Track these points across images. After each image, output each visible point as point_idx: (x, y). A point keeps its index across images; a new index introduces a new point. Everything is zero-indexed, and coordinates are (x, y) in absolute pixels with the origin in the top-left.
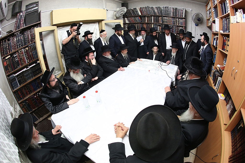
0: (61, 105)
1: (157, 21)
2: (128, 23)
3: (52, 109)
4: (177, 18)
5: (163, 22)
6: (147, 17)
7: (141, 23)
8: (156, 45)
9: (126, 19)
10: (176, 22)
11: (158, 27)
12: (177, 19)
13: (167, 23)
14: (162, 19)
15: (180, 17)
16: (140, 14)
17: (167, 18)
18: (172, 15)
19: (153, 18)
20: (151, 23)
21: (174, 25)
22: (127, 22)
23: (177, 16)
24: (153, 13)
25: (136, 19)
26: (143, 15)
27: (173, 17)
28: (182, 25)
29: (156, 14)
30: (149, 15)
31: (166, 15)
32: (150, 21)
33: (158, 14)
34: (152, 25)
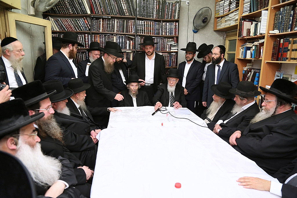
4: (164, 21)
5: (137, 31)
6: (103, 19)
7: (88, 34)
10: (162, 30)
11: (128, 42)
12: (163, 24)
13: (142, 33)
15: (169, 19)
16: (89, 12)
17: (144, 23)
18: (155, 16)
19: (117, 22)
20: (113, 33)
21: (158, 36)
23: (165, 17)
24: (117, 10)
25: (78, 24)
26: (96, 14)
27: (158, 19)
28: (172, 35)
29: (125, 13)
30: (109, 14)
31: (143, 17)
32: (109, 28)
33: (128, 14)
34: (113, 37)
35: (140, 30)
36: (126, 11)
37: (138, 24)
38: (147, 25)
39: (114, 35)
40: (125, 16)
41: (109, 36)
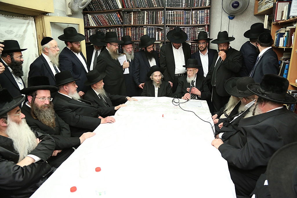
1: (154, 20)
2: (95, 26)
4: (193, 10)
5: (166, 21)
6: (134, 12)
7: (121, 27)
9: (90, 17)
10: (192, 19)
11: (157, 33)
12: (193, 12)
13: (174, 23)
15: (199, 7)
16: (120, 7)
17: (174, 12)
18: (184, 5)
19: (147, 14)
20: (143, 25)
21: (188, 25)
22: (92, 24)
23: (194, 5)
24: (146, 3)
25: (112, 19)
26: (126, 8)
27: (187, 8)
28: (203, 23)
29: (154, 5)
30: (139, 7)
31: (171, 7)
32: (140, 21)
33: (156, 5)
34: (143, 29)
35: (170, 20)
36: (154, 3)
37: (167, 14)
38: (176, 14)
39: (144, 27)
40: (154, 8)
41: (139, 28)
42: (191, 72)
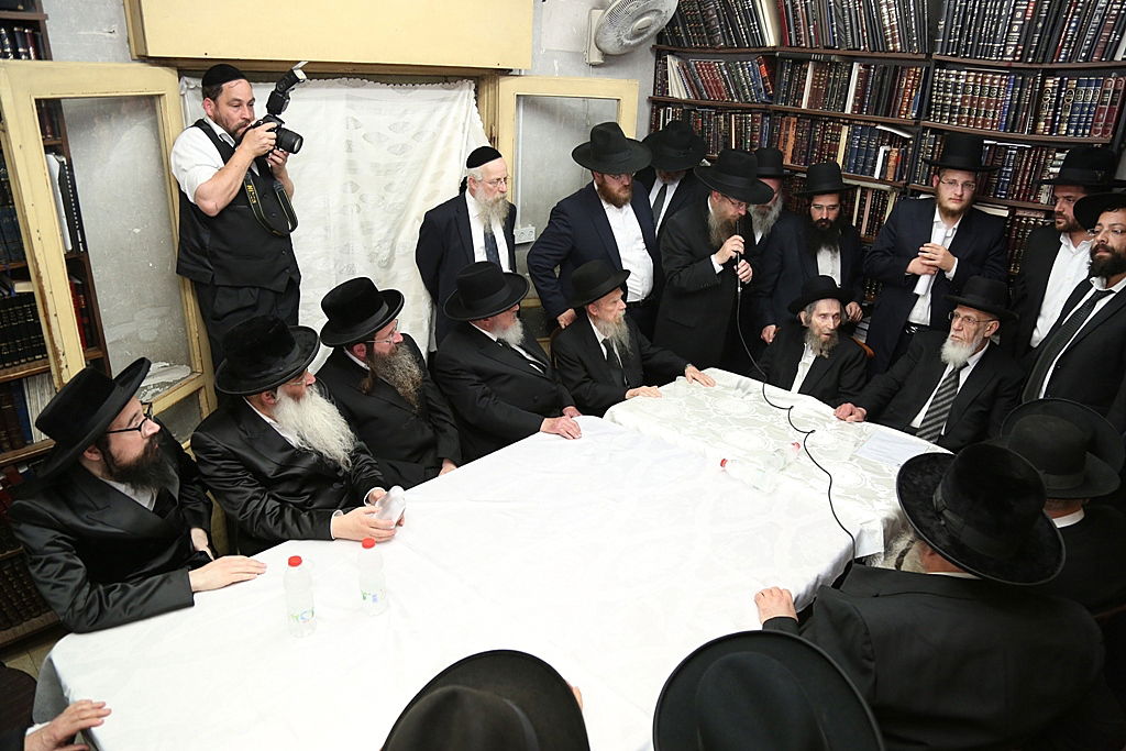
0: (148, 586)
1: (881, 99)
2: (684, 97)
3: (73, 604)
4: (1050, 73)
5: (925, 108)
6: (815, 62)
7: (765, 112)
8: (825, 289)
9: (673, 63)
10: (1037, 113)
11: (882, 150)
12: (1049, 81)
13: (959, 120)
14: (926, 83)
15: (1080, 63)
16: (771, 40)
17: (966, 78)
18: (1010, 51)
19: (860, 74)
20: (837, 113)
21: (1014, 135)
22: (677, 89)
23: (1057, 52)
24: (862, 32)
25: (740, 78)
26: (791, 46)
27: (1021, 65)
29: (888, 43)
30: (833, 48)
32: (832, 96)
33: (898, 44)
34: (840, 129)
35: (943, 105)
36: (893, 35)
37: (939, 82)
38: (974, 86)
39: (842, 121)
40: (888, 55)
41: (826, 122)
42: (965, 325)
